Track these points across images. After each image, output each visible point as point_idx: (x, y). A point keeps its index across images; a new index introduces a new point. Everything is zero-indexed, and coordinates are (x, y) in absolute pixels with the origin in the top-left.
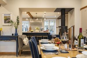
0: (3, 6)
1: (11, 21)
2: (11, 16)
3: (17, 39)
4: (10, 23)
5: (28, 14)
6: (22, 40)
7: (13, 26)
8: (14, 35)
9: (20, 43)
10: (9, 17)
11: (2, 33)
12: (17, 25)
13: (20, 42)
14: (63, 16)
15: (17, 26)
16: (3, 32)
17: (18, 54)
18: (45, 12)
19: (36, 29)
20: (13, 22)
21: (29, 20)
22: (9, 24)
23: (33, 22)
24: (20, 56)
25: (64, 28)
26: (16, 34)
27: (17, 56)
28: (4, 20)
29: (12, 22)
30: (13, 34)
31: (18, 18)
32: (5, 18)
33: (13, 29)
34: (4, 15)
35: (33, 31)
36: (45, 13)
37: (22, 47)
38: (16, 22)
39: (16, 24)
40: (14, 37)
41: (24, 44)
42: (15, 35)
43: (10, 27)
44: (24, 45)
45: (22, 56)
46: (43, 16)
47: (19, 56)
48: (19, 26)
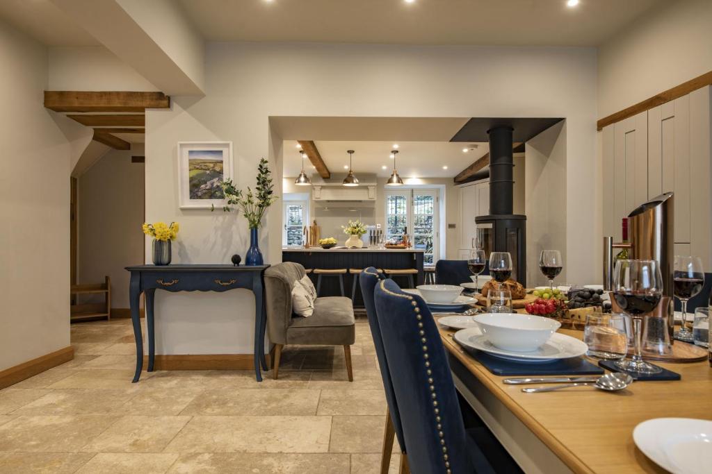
0: (185, 107)
1: (225, 187)
2: (225, 158)
3: (257, 284)
4: (223, 197)
5: (305, 156)
6: (284, 287)
7: (238, 211)
8: (243, 262)
9: (275, 308)
10: (216, 163)
11: (180, 254)
12: (256, 210)
13: (276, 301)
14: (503, 160)
15: (260, 215)
16: (180, 243)
17: (266, 369)
18: (396, 146)
19: (347, 230)
20: (237, 194)
21: (313, 188)
22: (217, 203)
23: (328, 195)
24: (276, 378)
25: (508, 223)
26: (255, 257)
27: (260, 379)
28: (191, 179)
29: (231, 190)
30: (236, 259)
31: (263, 170)
32: (195, 172)
33: (234, 227)
34: (191, 152)
35: (332, 245)
36: (395, 152)
37: (286, 330)
38: (255, 192)
39: (256, 201)
40: (244, 271)
41: (297, 311)
42: (248, 261)
43: (221, 219)
44: (296, 315)
45: (288, 377)
46: (384, 168)
47: (269, 378)
48: (269, 214)
